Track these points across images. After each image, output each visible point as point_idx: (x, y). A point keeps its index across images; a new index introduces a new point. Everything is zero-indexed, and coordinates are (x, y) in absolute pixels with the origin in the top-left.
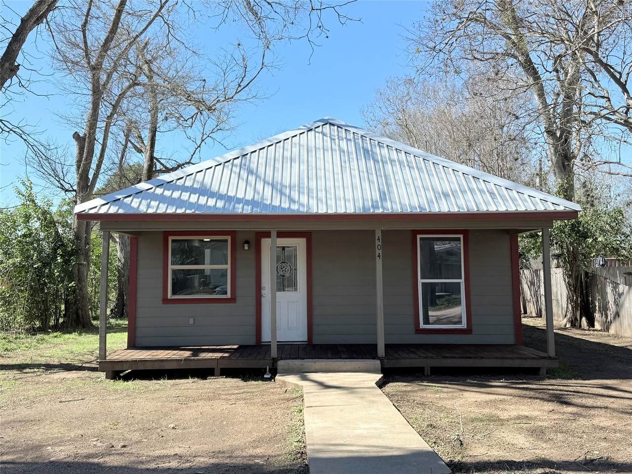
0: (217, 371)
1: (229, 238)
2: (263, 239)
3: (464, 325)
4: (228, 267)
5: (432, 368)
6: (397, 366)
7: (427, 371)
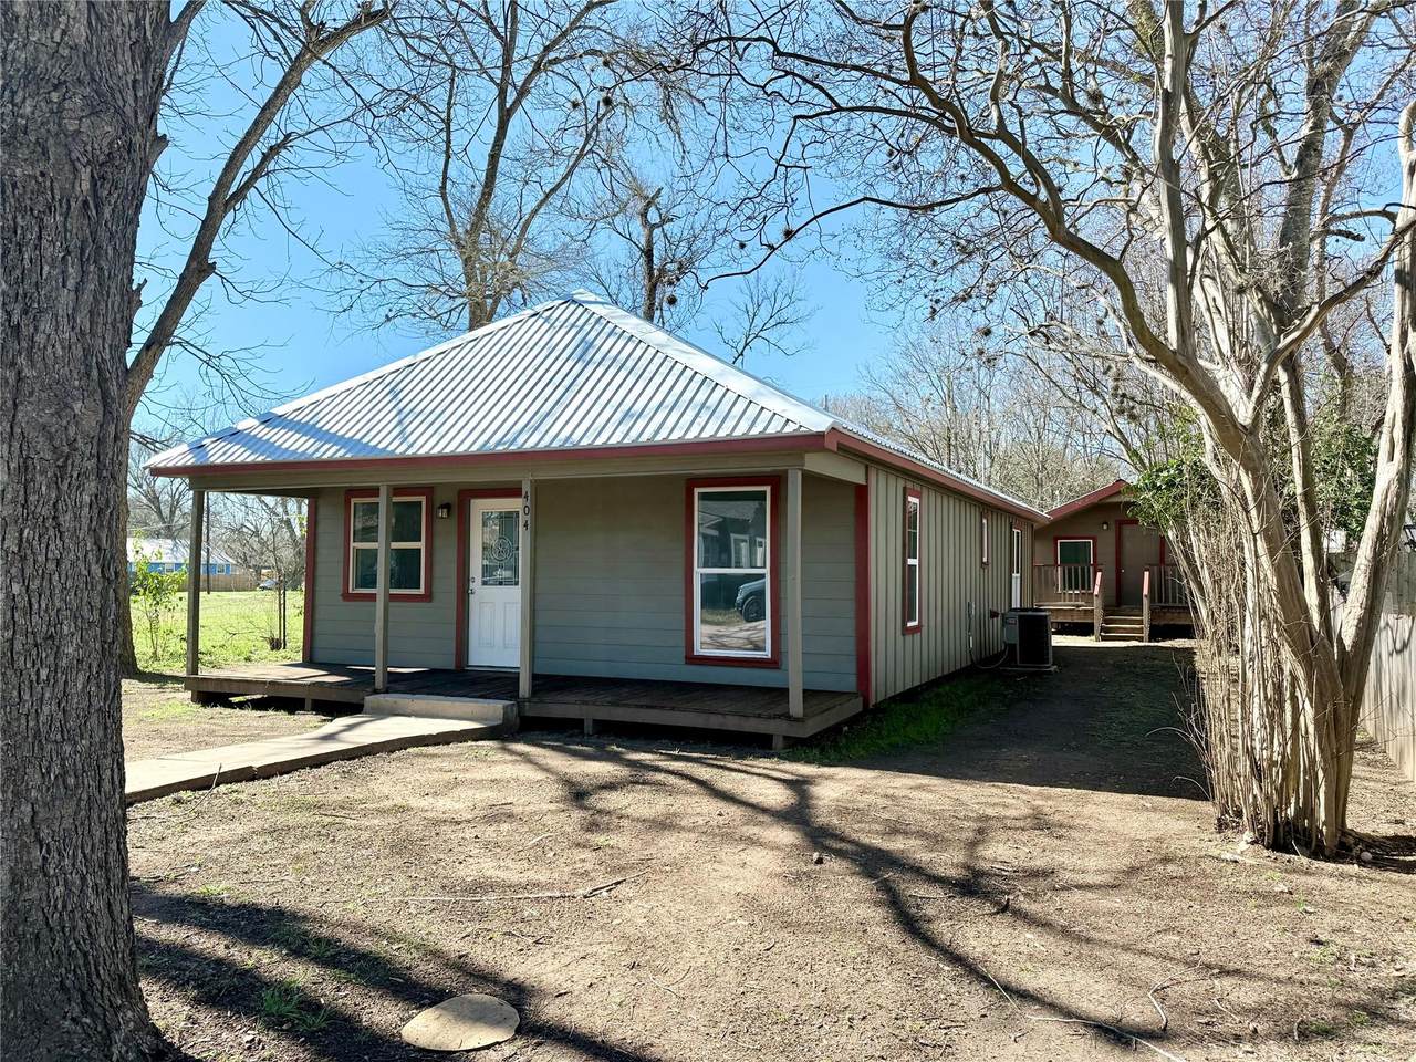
0: (308, 704)
1: (423, 499)
2: (472, 501)
3: (767, 654)
4: (421, 545)
5: (596, 722)
6: (544, 714)
7: (588, 727)
